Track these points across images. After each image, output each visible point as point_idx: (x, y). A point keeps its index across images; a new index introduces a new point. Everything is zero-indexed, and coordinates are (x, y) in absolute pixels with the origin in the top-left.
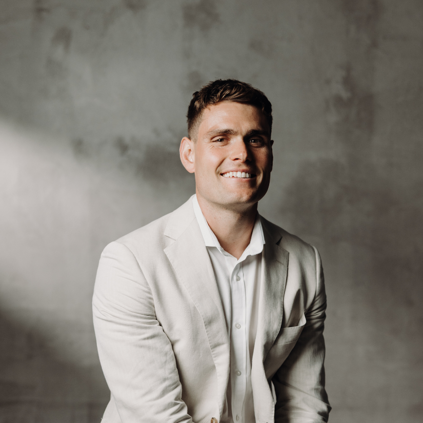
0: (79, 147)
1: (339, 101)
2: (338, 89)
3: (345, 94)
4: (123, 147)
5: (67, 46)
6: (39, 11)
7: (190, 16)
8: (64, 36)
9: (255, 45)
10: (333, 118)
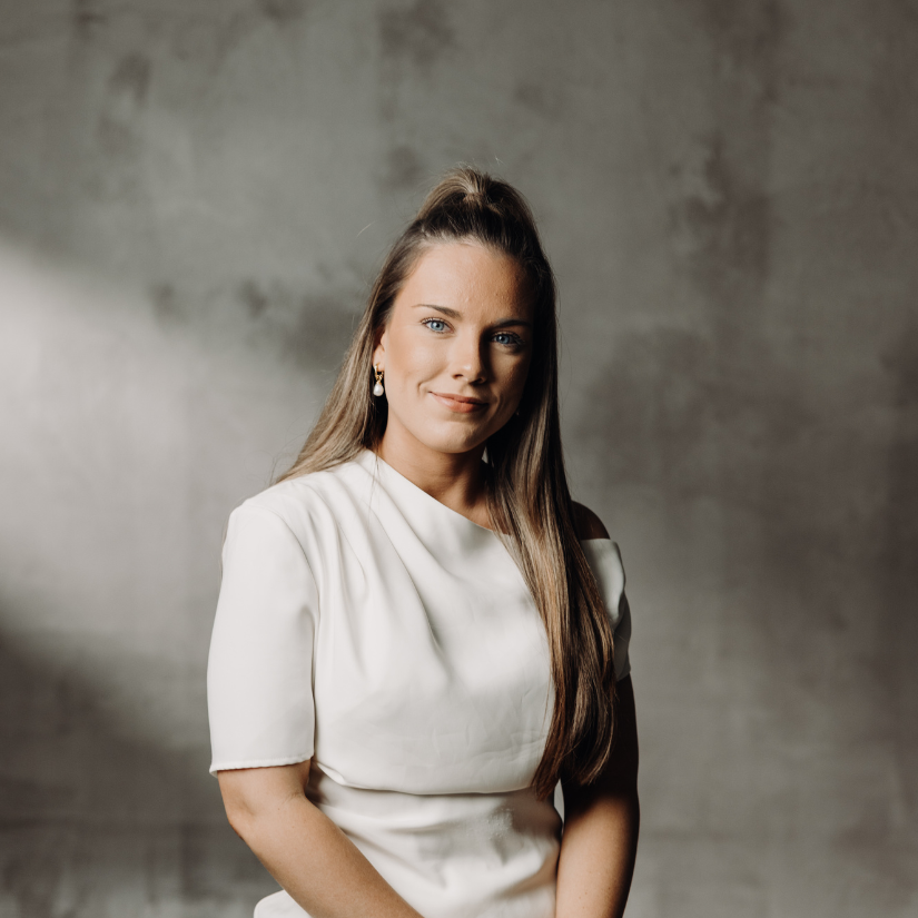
0: (166, 301)
1: (697, 211)
2: (695, 185)
3: (709, 196)
4: (255, 301)
5: (141, 94)
6: (84, 20)
7: (393, 34)
8: (134, 73)
9: (527, 95)
10: (685, 244)
